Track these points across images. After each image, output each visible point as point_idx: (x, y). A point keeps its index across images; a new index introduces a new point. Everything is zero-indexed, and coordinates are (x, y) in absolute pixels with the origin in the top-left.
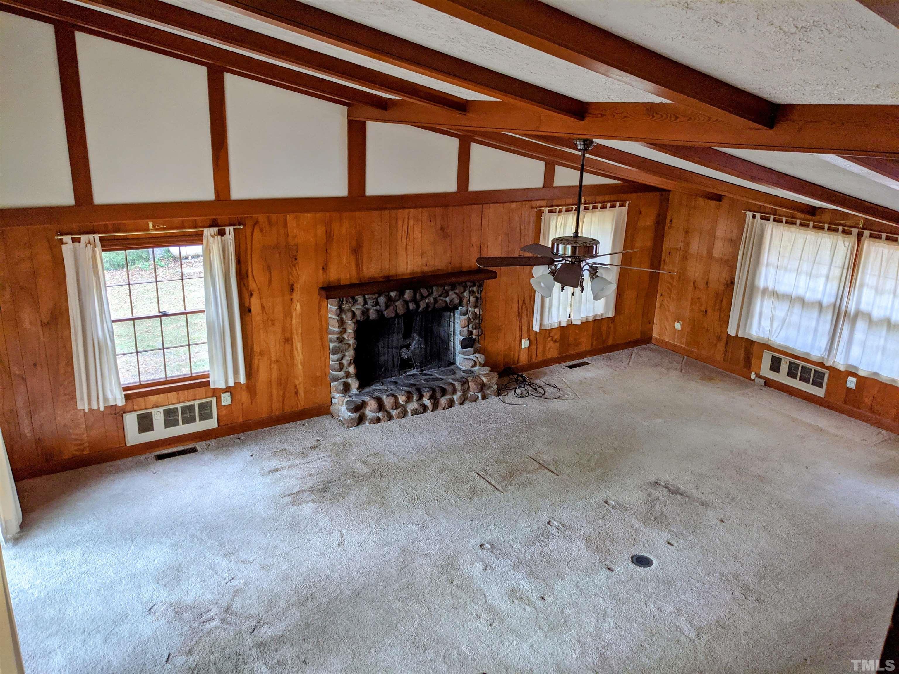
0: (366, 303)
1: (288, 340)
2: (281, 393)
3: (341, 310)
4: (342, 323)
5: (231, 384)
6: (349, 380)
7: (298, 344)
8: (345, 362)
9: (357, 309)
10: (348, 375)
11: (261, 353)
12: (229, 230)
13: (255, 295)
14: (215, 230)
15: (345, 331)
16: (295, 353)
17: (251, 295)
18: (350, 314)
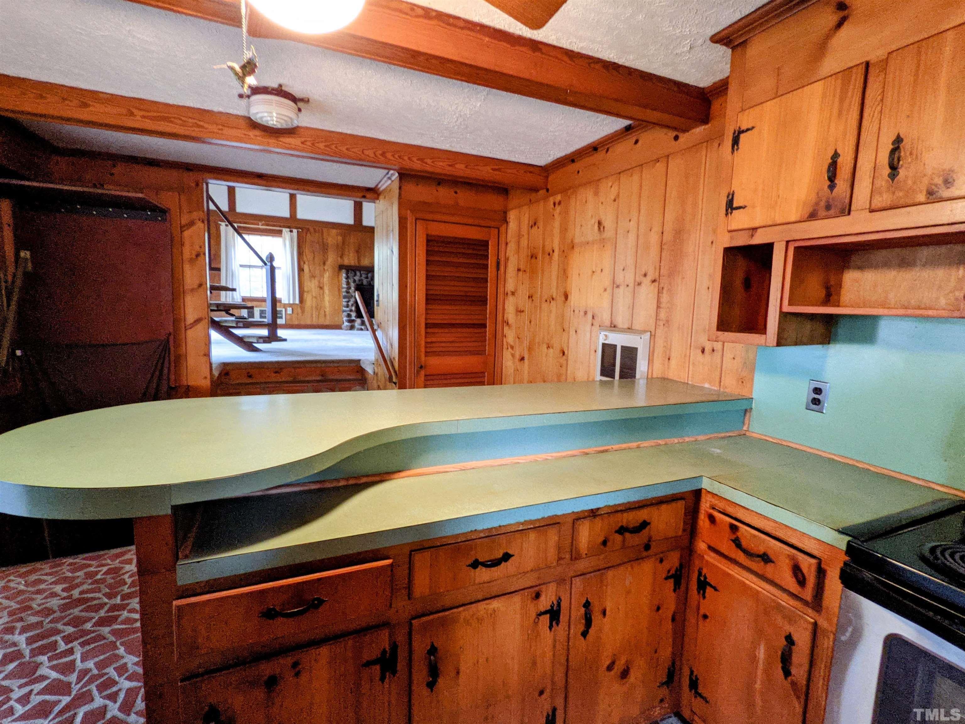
0: (361, 276)
1: (321, 288)
2: (317, 314)
3: (347, 278)
4: (348, 283)
5: (291, 302)
6: (352, 313)
7: (327, 291)
8: (350, 304)
9: (357, 278)
10: (351, 311)
11: (308, 292)
12: (295, 231)
13: (307, 263)
14: (288, 230)
15: (350, 288)
16: (325, 296)
17: (304, 263)
18: (352, 280)
